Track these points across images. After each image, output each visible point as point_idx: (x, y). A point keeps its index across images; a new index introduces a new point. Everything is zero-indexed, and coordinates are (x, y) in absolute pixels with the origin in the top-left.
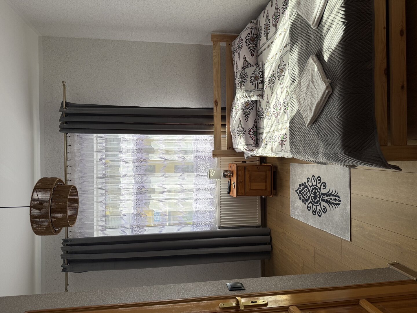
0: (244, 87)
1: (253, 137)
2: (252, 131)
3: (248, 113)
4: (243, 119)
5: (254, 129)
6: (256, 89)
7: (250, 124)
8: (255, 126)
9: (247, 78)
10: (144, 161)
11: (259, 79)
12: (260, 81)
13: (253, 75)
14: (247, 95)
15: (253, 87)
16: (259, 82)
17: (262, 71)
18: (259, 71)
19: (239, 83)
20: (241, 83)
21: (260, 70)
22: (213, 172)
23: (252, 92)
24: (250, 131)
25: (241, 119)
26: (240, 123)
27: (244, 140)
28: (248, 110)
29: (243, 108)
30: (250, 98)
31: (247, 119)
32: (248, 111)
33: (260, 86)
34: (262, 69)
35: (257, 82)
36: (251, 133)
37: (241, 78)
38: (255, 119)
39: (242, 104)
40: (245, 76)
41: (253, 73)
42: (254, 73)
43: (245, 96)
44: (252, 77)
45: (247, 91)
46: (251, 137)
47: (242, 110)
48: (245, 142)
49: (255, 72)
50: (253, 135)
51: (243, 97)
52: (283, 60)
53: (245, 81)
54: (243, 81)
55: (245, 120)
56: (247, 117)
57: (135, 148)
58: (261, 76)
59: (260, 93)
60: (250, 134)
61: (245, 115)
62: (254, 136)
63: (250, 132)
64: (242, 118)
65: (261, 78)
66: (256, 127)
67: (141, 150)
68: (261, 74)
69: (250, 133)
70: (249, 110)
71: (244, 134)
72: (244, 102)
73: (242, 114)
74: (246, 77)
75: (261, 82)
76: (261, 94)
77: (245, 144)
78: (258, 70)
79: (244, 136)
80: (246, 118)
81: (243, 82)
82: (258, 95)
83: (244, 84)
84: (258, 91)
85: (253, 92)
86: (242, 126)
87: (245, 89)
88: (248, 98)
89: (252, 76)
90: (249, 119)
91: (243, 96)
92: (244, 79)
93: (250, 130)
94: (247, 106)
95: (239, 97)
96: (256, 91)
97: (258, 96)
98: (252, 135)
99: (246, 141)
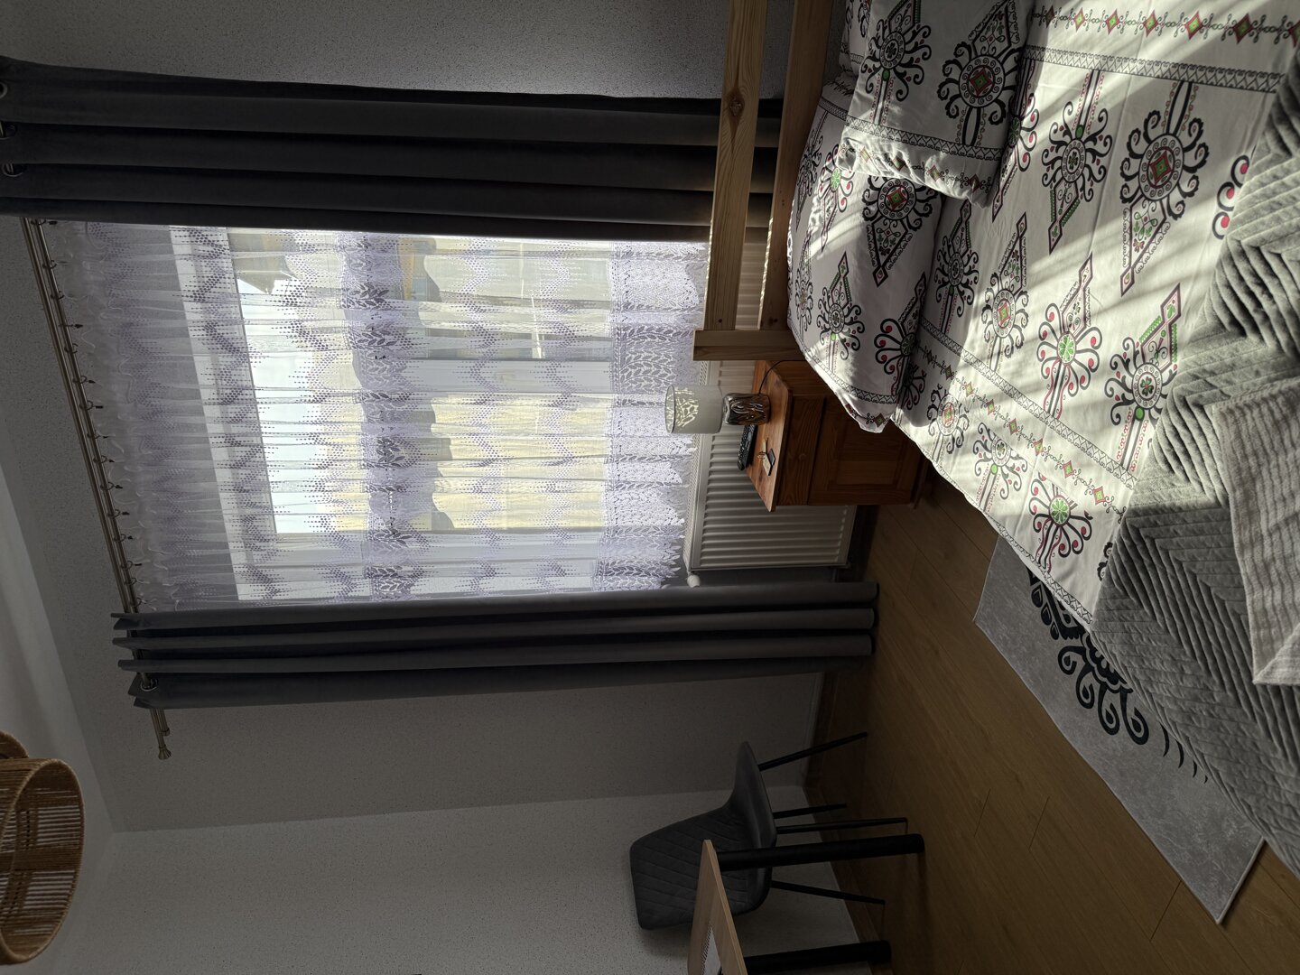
0: (896, 109)
1: (894, 363)
2: (895, 333)
3: (893, 242)
4: (860, 267)
5: (906, 324)
6: (965, 145)
7: (895, 299)
8: (914, 311)
9: (922, 63)
10: (398, 343)
11: (995, 96)
12: (996, 107)
13: (964, 60)
14: (905, 158)
15: (951, 129)
16: (988, 111)
17: (1019, 50)
18: (1005, 44)
19: (876, 70)
20: (885, 79)
21: (1013, 39)
22: (692, 411)
23: (938, 149)
24: (886, 332)
25: (852, 261)
26: (841, 277)
27: (850, 366)
28: (894, 230)
29: (873, 208)
30: (922, 176)
31: (879, 273)
32: (895, 234)
33: (992, 136)
34: (1022, 37)
35: (979, 109)
36: (890, 343)
37: (891, 51)
38: (923, 276)
39: (872, 187)
40: (916, 48)
41: (963, 44)
42: (968, 47)
43: (893, 157)
44: (953, 66)
45: (908, 140)
46: (884, 361)
47: (866, 219)
48: (852, 379)
49: (979, 45)
50: (899, 353)
51: (882, 158)
52: (1196, 103)
53: (911, 72)
54: (900, 69)
55: (874, 274)
56: (882, 262)
57: (356, 283)
58: (1010, 80)
59: (983, 169)
60: (882, 347)
61: (878, 251)
62: (902, 355)
63: (887, 340)
64: (859, 261)
65: (1004, 89)
66: (920, 316)
67: (381, 294)
68: (1010, 63)
69: (883, 343)
70: (900, 229)
71: (854, 340)
72: (885, 179)
73: (860, 239)
74: (918, 54)
75: (999, 113)
76: (983, 178)
77: (851, 383)
78: (997, 34)
79: (851, 350)
80: (879, 266)
81: (901, 76)
82: (970, 182)
83: (900, 92)
84: (971, 156)
85: (942, 155)
86: (849, 299)
87: (903, 121)
88: (908, 173)
89: (955, 62)
90: (892, 272)
91: (886, 156)
92: (906, 59)
93: (890, 329)
94: (894, 206)
95: (861, 147)
96: (962, 154)
97: (964, 182)
98: (890, 355)
99: (855, 373)
